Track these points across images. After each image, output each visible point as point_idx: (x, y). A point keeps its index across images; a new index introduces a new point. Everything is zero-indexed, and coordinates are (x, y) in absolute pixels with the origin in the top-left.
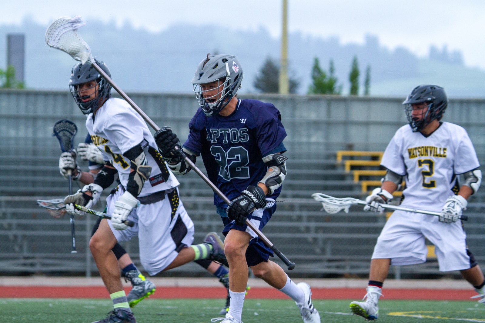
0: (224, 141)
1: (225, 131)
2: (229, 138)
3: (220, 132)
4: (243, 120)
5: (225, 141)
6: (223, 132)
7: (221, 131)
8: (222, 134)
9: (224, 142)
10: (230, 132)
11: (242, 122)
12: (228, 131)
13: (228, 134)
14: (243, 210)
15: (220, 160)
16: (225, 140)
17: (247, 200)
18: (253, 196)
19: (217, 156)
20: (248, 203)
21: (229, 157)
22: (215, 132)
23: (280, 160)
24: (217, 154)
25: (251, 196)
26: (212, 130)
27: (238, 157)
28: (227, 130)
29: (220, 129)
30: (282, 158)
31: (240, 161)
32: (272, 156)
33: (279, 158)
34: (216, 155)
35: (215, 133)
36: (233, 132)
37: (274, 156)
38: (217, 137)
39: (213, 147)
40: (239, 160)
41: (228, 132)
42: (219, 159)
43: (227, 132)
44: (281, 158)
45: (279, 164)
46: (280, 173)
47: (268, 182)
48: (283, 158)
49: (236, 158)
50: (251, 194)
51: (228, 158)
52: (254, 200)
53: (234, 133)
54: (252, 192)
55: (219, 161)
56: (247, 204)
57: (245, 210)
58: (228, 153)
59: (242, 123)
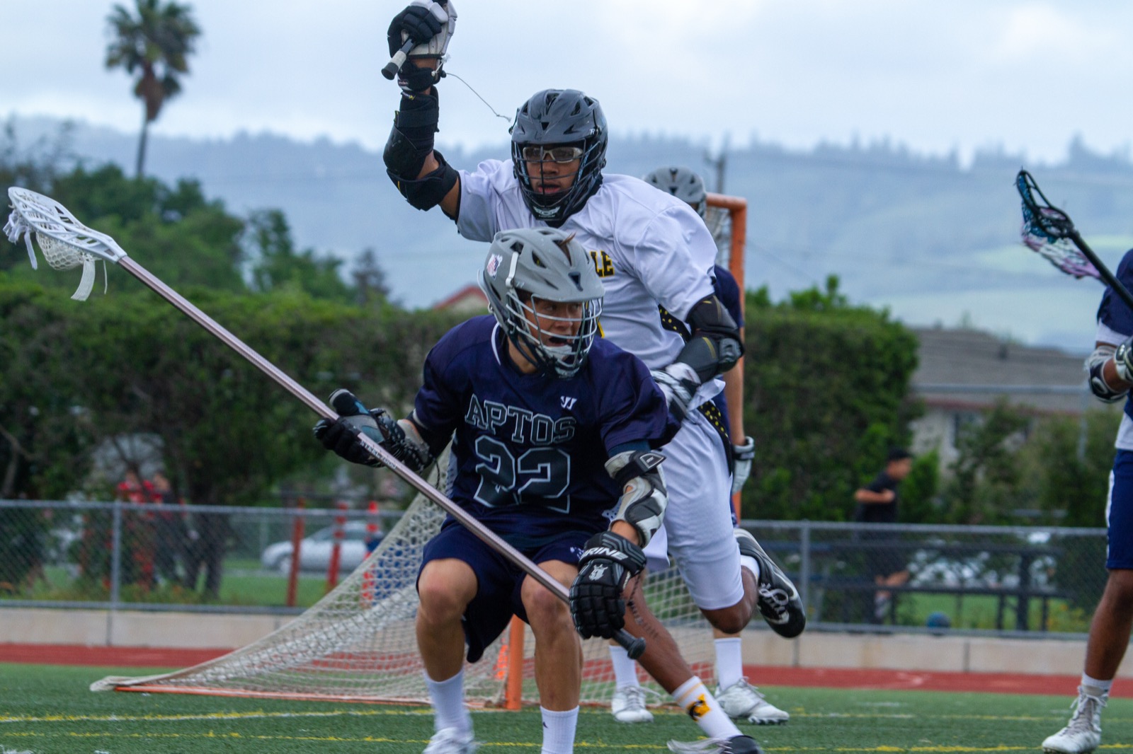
0: (514, 435)
1: (521, 414)
2: (526, 433)
3: (507, 413)
4: (568, 399)
5: (518, 437)
6: (515, 416)
7: (511, 411)
8: (511, 421)
9: (514, 438)
10: (532, 419)
11: (563, 404)
12: (529, 416)
13: (527, 424)
14: (608, 586)
15: (497, 471)
16: (517, 435)
17: (601, 566)
18: (607, 550)
19: (491, 460)
20: (606, 568)
21: (522, 469)
22: (495, 410)
23: (649, 461)
24: (492, 456)
25: (605, 552)
26: (490, 406)
27: (544, 470)
28: (525, 414)
29: (509, 407)
30: (652, 459)
31: (548, 480)
32: (628, 455)
33: (646, 459)
34: (489, 457)
35: (496, 414)
36: (540, 423)
37: (632, 456)
38: (497, 424)
39: (484, 440)
40: (546, 477)
41: (528, 420)
42: (495, 468)
43: (525, 418)
44: (650, 457)
45: (645, 470)
46: (652, 492)
47: (632, 514)
48: (654, 457)
49: (539, 471)
50: (601, 549)
51: (520, 471)
52: (615, 555)
53: (542, 426)
54: (600, 545)
55: (495, 475)
56: (605, 571)
57: (612, 584)
58: (522, 461)
59: (564, 406)
